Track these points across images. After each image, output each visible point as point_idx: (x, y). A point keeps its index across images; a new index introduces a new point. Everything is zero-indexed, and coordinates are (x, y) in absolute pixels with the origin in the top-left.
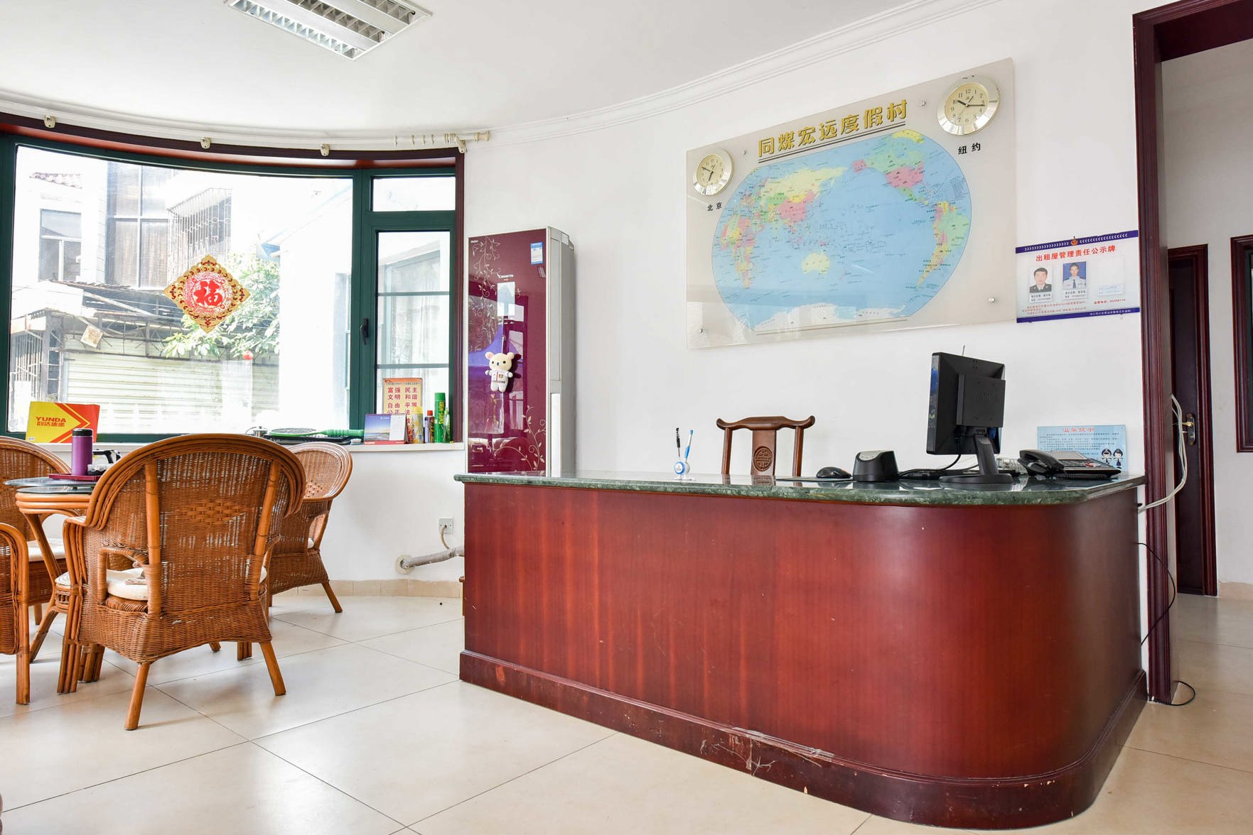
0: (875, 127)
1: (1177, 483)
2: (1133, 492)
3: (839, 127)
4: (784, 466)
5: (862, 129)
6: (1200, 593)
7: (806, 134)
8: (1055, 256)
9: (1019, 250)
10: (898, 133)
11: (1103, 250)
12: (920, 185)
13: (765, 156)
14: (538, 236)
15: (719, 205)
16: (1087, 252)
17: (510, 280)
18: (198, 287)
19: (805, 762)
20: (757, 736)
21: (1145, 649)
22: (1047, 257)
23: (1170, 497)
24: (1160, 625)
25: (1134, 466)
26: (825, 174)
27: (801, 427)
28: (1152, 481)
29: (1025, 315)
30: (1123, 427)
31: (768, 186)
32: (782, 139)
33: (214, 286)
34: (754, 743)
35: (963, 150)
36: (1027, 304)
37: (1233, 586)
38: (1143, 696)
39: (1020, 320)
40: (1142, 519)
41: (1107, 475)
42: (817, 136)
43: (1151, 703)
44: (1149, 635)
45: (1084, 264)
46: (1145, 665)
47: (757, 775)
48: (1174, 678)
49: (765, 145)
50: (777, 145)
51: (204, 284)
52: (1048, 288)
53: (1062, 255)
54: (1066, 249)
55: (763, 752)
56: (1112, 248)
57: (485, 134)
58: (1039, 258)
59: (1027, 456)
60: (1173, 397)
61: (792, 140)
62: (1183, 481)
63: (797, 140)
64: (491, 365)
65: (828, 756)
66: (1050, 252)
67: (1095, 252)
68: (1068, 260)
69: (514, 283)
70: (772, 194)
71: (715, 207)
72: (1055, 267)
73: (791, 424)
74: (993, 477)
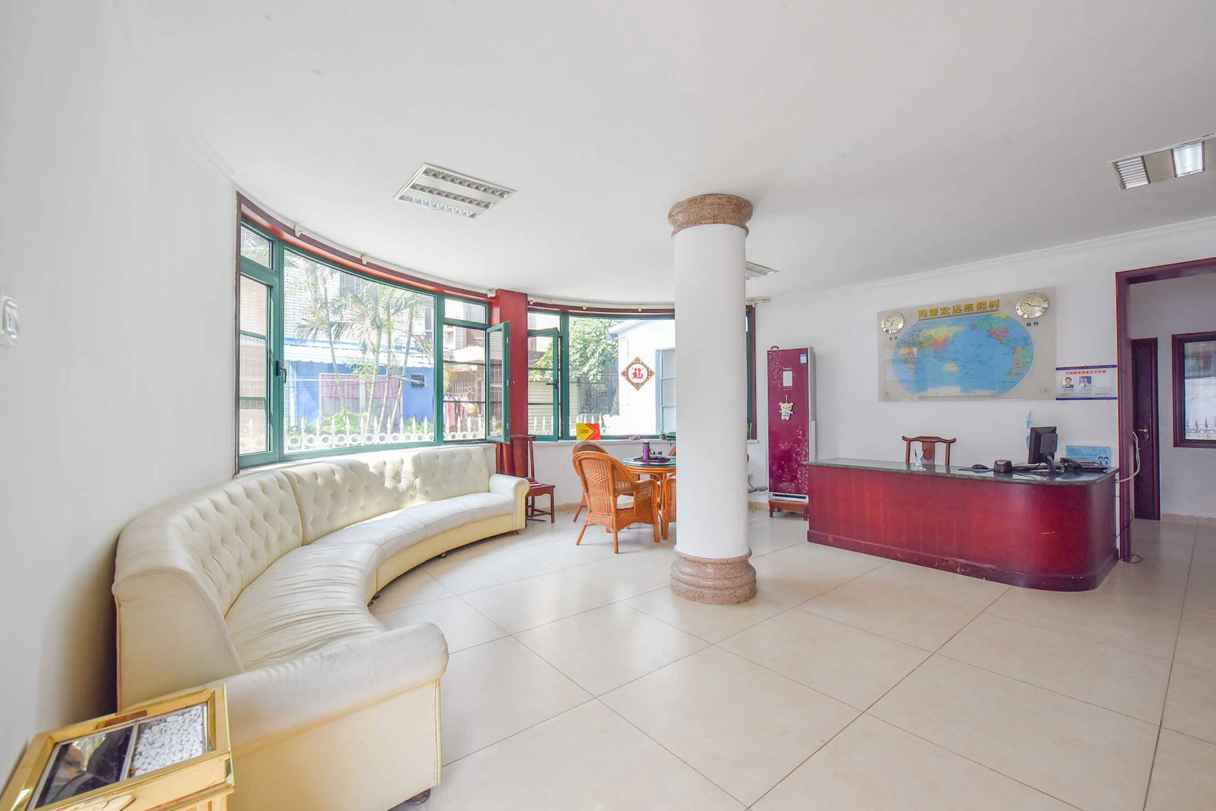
0: (982, 310)
1: (1135, 470)
2: (1114, 476)
3: (963, 308)
4: (940, 459)
5: (975, 310)
6: (1151, 519)
7: (945, 310)
8: (1076, 373)
9: (1057, 369)
10: (995, 314)
11: (1100, 372)
12: (1006, 338)
13: (922, 318)
14: (804, 351)
15: (896, 338)
16: (1092, 372)
17: (790, 370)
18: (634, 371)
19: (985, 570)
20: (963, 561)
21: (1118, 540)
22: (1071, 373)
23: (1131, 478)
24: (1126, 530)
25: (1114, 464)
26: (955, 329)
27: (949, 443)
28: (1122, 470)
29: (1059, 397)
30: (1109, 448)
31: (923, 331)
32: (931, 311)
33: (639, 370)
34: (961, 563)
35: (1029, 324)
36: (1060, 392)
37: (1167, 515)
38: (1116, 558)
39: (1057, 399)
40: (1117, 486)
41: (1100, 470)
42: (951, 311)
43: (1121, 561)
44: (1120, 534)
45: (1090, 377)
46: (1118, 547)
47: (962, 574)
48: (1132, 553)
49: (922, 313)
50: (929, 313)
51: (636, 369)
52: (1072, 386)
53: (1079, 373)
54: (1082, 370)
55: (964, 566)
56: (1105, 371)
57: (766, 300)
58: (1067, 373)
59: (1063, 460)
60: (1133, 432)
61: (937, 312)
62: (1138, 471)
63: (940, 312)
64: (782, 408)
65: (994, 567)
66: (1073, 371)
67: (1095, 372)
68: (1082, 375)
69: (791, 372)
70: (926, 335)
71: (893, 339)
72: (1076, 378)
73: (945, 441)
74: (1054, 472)
